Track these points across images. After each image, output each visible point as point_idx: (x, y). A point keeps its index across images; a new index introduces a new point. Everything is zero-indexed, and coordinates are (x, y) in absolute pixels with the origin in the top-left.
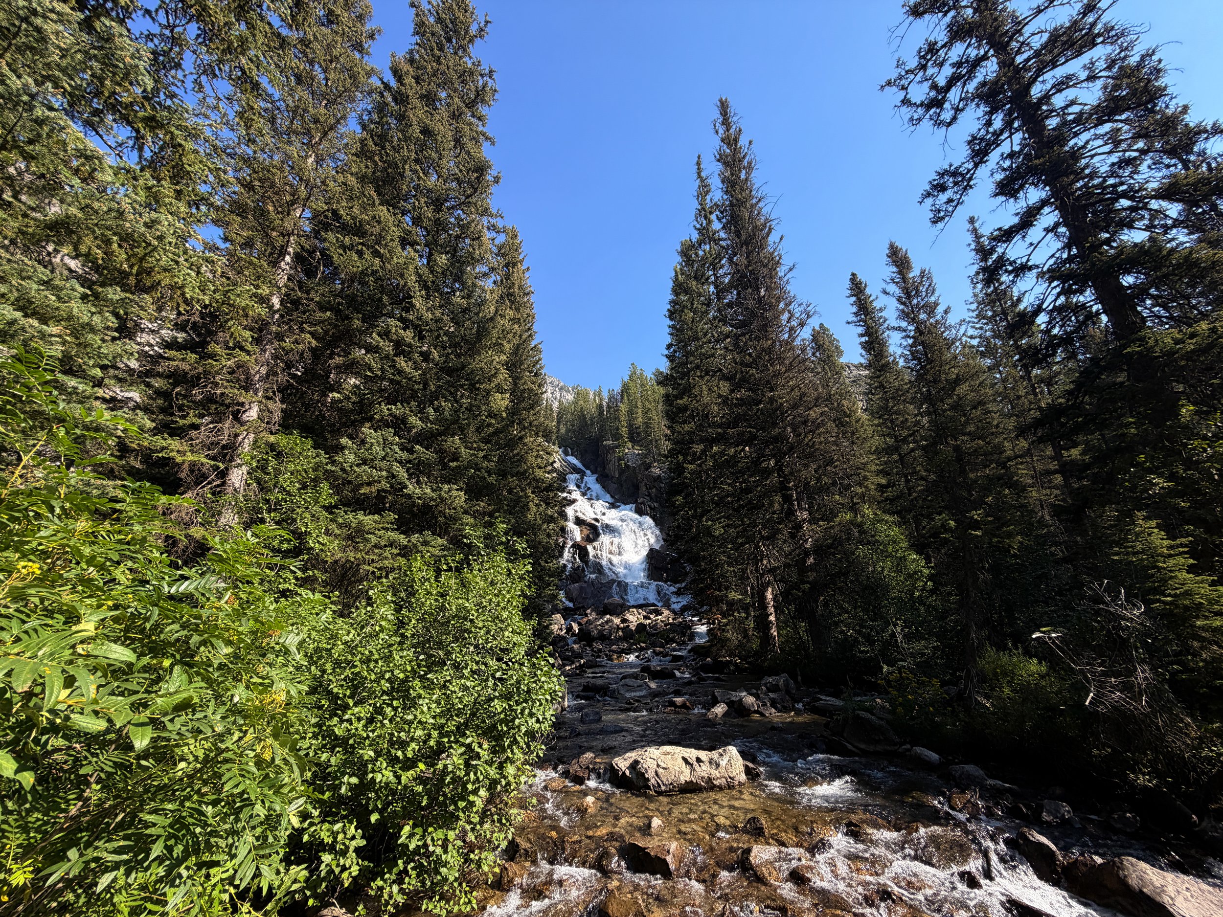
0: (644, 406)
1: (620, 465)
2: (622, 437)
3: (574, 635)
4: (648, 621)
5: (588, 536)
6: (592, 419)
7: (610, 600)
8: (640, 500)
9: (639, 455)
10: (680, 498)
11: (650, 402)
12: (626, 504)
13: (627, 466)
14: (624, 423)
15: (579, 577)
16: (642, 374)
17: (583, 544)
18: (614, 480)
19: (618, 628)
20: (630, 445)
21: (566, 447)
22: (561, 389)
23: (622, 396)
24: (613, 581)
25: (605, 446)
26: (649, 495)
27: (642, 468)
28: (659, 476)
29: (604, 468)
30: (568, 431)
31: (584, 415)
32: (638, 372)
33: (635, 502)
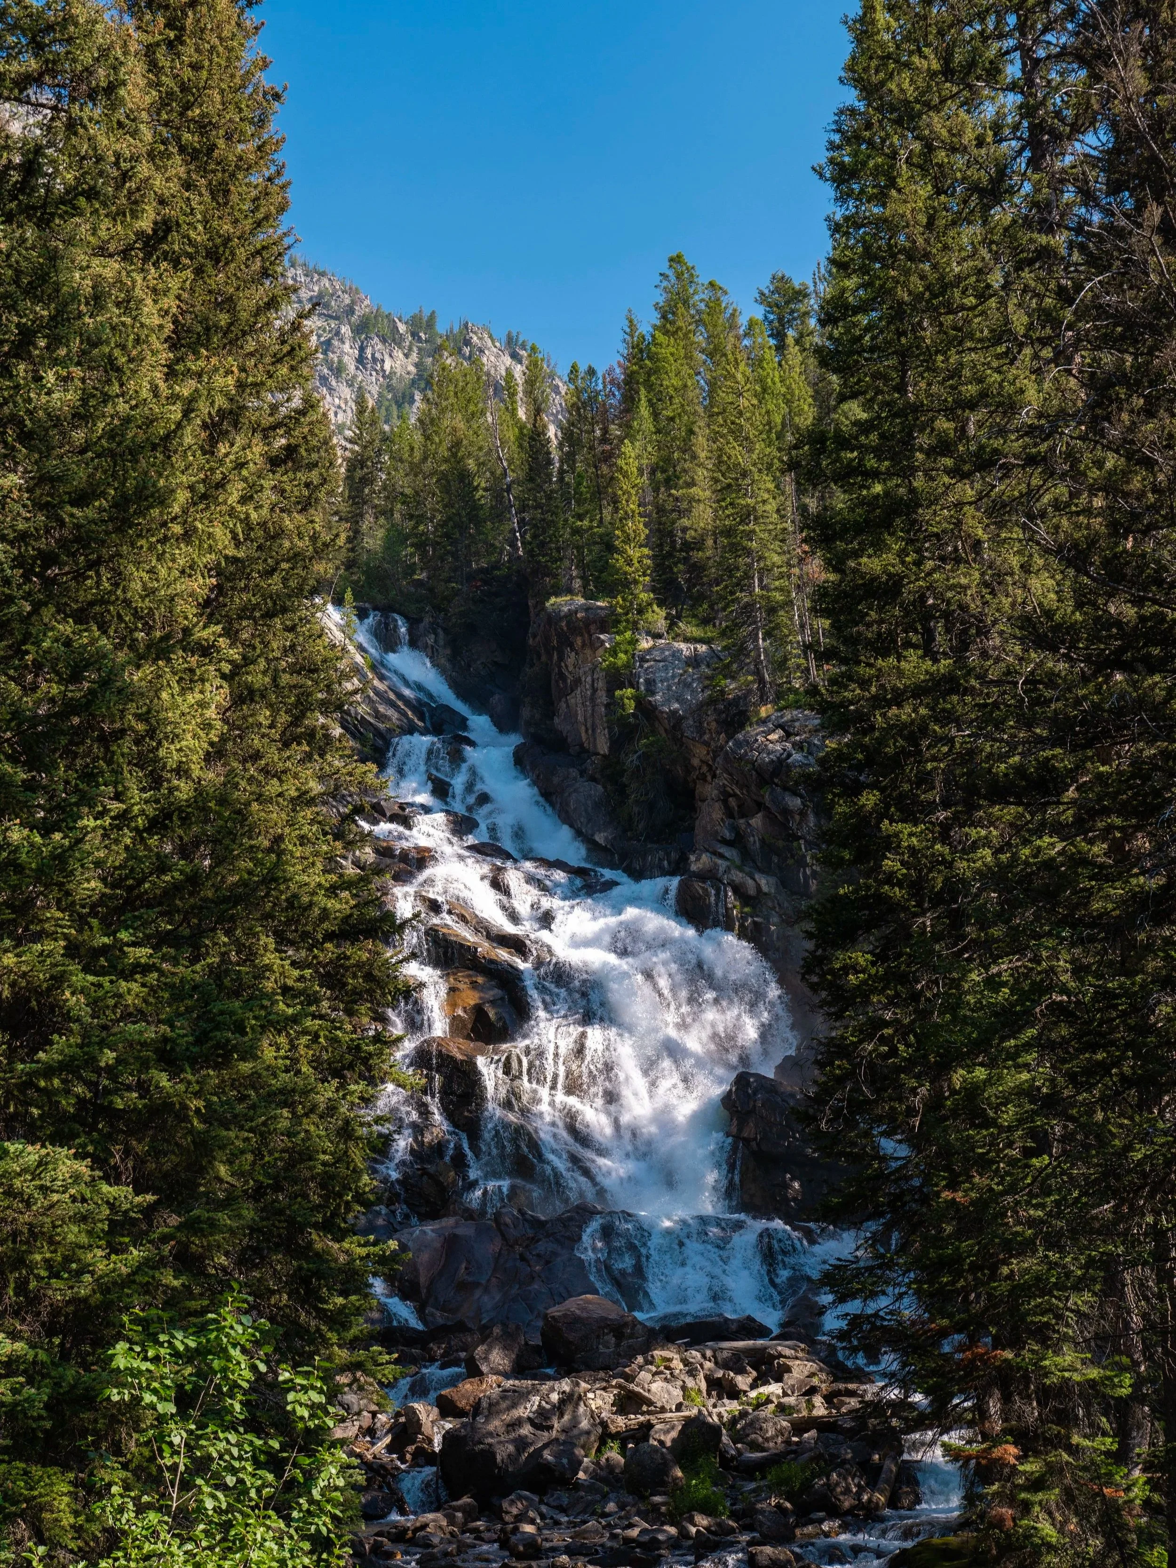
0: (721, 461)
1: (614, 704)
2: (625, 584)
3: (424, 1457)
4: (730, 1407)
5: (478, 1011)
6: (498, 492)
7: (572, 1305)
8: (699, 862)
9: (694, 661)
10: (861, 958)
11: (747, 443)
12: (637, 875)
13: (646, 709)
14: (638, 527)
15: (442, 1189)
16: (714, 306)
17: (457, 1050)
18: (592, 765)
19: (606, 1436)
20: (658, 617)
21: (386, 610)
22: (362, 329)
23: (630, 401)
24: (584, 1213)
25: (553, 619)
26: (738, 841)
27: (711, 721)
28: (781, 765)
29: (549, 710)
30: (395, 539)
31: (464, 477)
32: (700, 297)
33: (678, 868)
